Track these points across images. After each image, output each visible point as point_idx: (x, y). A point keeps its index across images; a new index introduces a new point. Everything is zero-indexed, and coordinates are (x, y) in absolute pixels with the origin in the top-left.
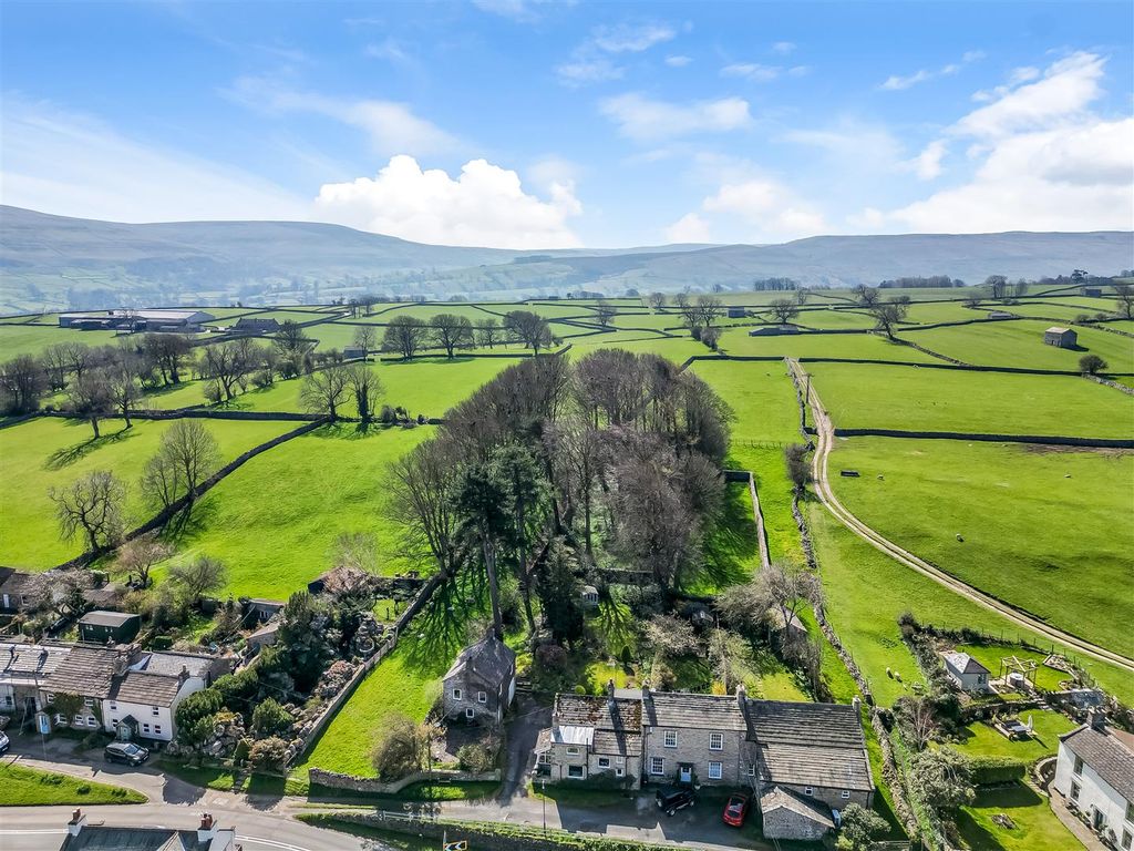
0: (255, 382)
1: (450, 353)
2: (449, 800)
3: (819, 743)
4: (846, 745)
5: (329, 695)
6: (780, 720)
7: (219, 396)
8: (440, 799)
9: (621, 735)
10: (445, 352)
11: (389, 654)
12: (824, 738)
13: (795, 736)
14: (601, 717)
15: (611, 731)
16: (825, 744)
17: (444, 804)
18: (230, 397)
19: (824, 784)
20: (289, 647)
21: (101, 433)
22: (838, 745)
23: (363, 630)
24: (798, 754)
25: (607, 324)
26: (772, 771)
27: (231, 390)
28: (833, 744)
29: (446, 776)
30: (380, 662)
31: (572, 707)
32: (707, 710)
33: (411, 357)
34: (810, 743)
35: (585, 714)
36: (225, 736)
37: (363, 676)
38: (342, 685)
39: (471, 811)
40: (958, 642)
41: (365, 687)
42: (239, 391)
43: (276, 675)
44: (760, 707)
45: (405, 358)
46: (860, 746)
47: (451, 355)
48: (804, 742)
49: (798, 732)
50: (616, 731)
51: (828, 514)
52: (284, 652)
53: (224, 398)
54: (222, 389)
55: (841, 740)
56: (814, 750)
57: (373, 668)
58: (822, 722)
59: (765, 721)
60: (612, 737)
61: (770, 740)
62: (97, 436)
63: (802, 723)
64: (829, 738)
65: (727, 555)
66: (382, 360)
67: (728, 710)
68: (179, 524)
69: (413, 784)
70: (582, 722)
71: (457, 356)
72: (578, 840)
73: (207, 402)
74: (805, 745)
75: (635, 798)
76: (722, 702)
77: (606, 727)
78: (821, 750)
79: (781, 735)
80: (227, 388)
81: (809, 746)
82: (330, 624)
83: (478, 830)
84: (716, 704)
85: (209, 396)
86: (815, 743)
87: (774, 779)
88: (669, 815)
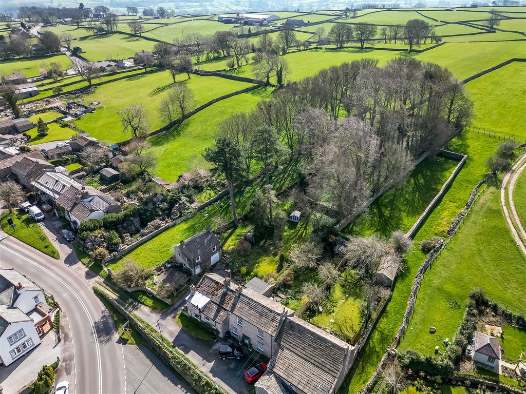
0: (253, 59)
1: (362, 46)
2: (145, 305)
3: (312, 361)
4: (327, 370)
5: (143, 235)
6: (299, 338)
7: (233, 65)
8: (142, 303)
9: (220, 307)
10: (359, 45)
11: (185, 221)
12: (317, 360)
13: (301, 351)
14: (216, 295)
15: (217, 304)
16: (316, 363)
17: (143, 306)
18: (239, 66)
19: (299, 386)
20: (144, 207)
21: (176, 80)
22: (323, 368)
23: (177, 207)
24: (296, 361)
25: (495, 26)
26: (277, 364)
27: (240, 63)
28: (320, 366)
29: (151, 293)
30: (179, 224)
31: (208, 284)
32: (261, 315)
33: (341, 47)
34: (307, 358)
35: (211, 290)
36: (94, 241)
37: (167, 229)
38: (152, 232)
39: (148, 315)
40: (510, 323)
41: (163, 235)
42: (244, 63)
43: (132, 218)
44: (292, 326)
45: (338, 48)
46: (335, 375)
47: (362, 48)
48: (305, 357)
49: (304, 349)
50: (219, 306)
51: (497, 199)
52: (141, 208)
53: (236, 66)
54: (235, 62)
55: (327, 366)
56: (307, 363)
57: (174, 226)
58: (321, 350)
59: (291, 334)
60: (215, 307)
61: (288, 347)
62: (175, 82)
63: (310, 345)
64: (320, 362)
65: (400, 210)
66: (326, 49)
67: (273, 320)
68: (173, 130)
69: (138, 291)
70: (207, 295)
71: (366, 48)
72: (171, 352)
73: (227, 68)
74: (304, 359)
75: (218, 341)
76: (273, 314)
77: (215, 301)
78: (312, 366)
79: (294, 346)
80: (238, 61)
81: (306, 360)
82: (164, 201)
83: (140, 326)
84: (269, 313)
85: (228, 65)
86: (311, 360)
87: (275, 370)
88: (222, 359)
